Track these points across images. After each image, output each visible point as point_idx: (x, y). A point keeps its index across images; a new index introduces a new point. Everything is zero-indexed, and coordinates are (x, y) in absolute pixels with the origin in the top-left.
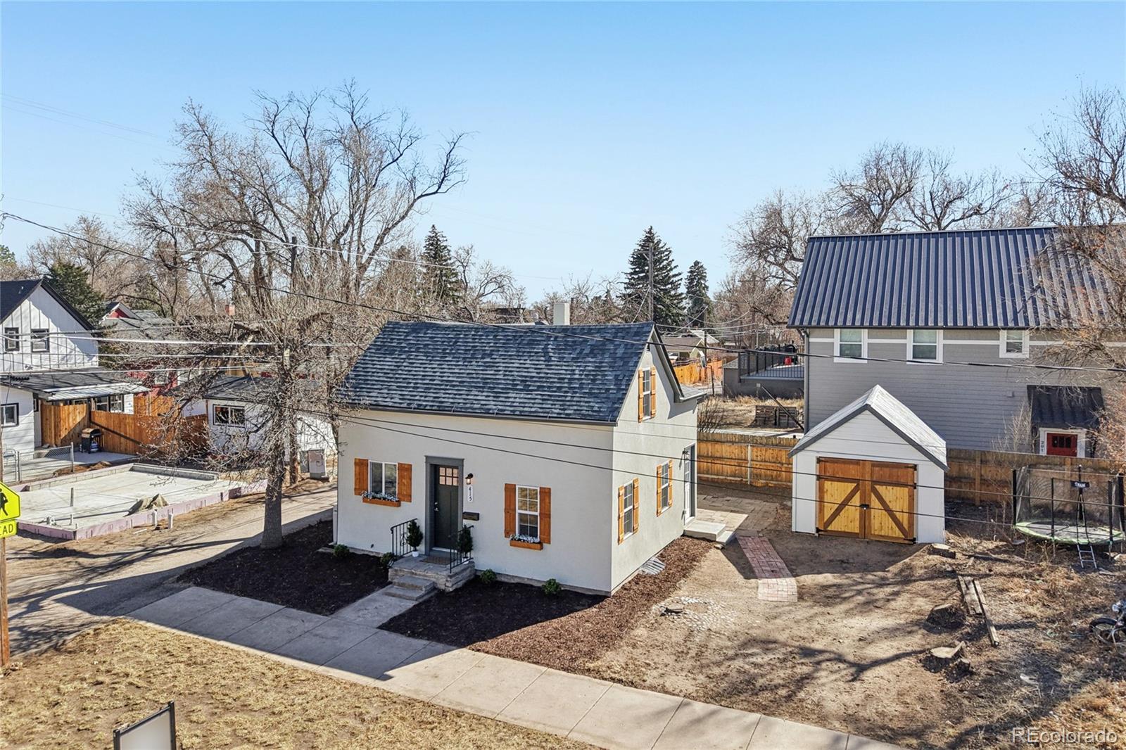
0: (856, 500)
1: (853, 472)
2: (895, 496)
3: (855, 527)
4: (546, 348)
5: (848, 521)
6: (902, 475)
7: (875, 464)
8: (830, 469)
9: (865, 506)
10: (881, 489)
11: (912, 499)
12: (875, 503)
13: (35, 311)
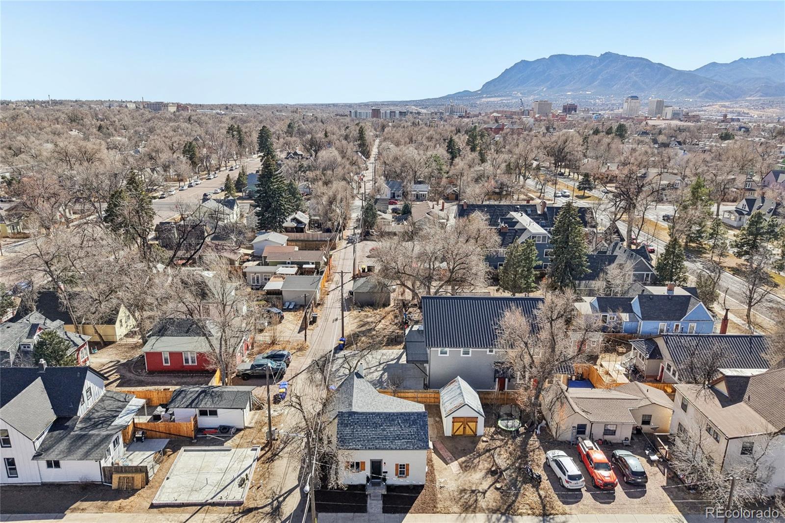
0: (462, 426)
1: (462, 420)
2: (472, 425)
3: (462, 433)
4: (398, 422)
5: (460, 432)
6: (474, 420)
7: (467, 417)
8: (456, 420)
9: (464, 428)
10: (468, 423)
11: (476, 425)
12: (467, 427)
13: (88, 382)
